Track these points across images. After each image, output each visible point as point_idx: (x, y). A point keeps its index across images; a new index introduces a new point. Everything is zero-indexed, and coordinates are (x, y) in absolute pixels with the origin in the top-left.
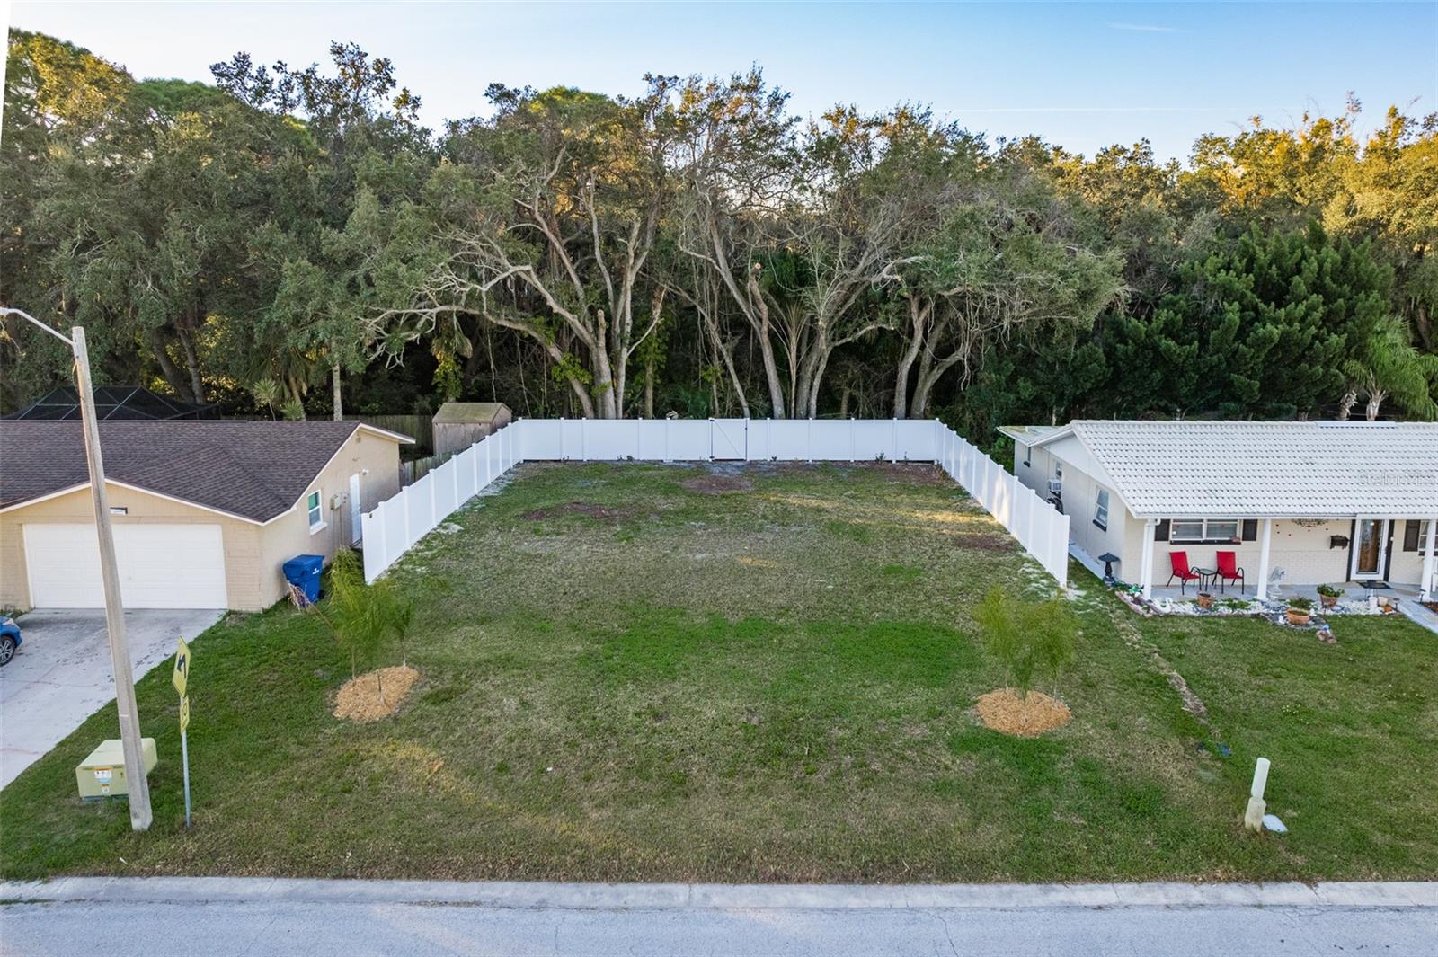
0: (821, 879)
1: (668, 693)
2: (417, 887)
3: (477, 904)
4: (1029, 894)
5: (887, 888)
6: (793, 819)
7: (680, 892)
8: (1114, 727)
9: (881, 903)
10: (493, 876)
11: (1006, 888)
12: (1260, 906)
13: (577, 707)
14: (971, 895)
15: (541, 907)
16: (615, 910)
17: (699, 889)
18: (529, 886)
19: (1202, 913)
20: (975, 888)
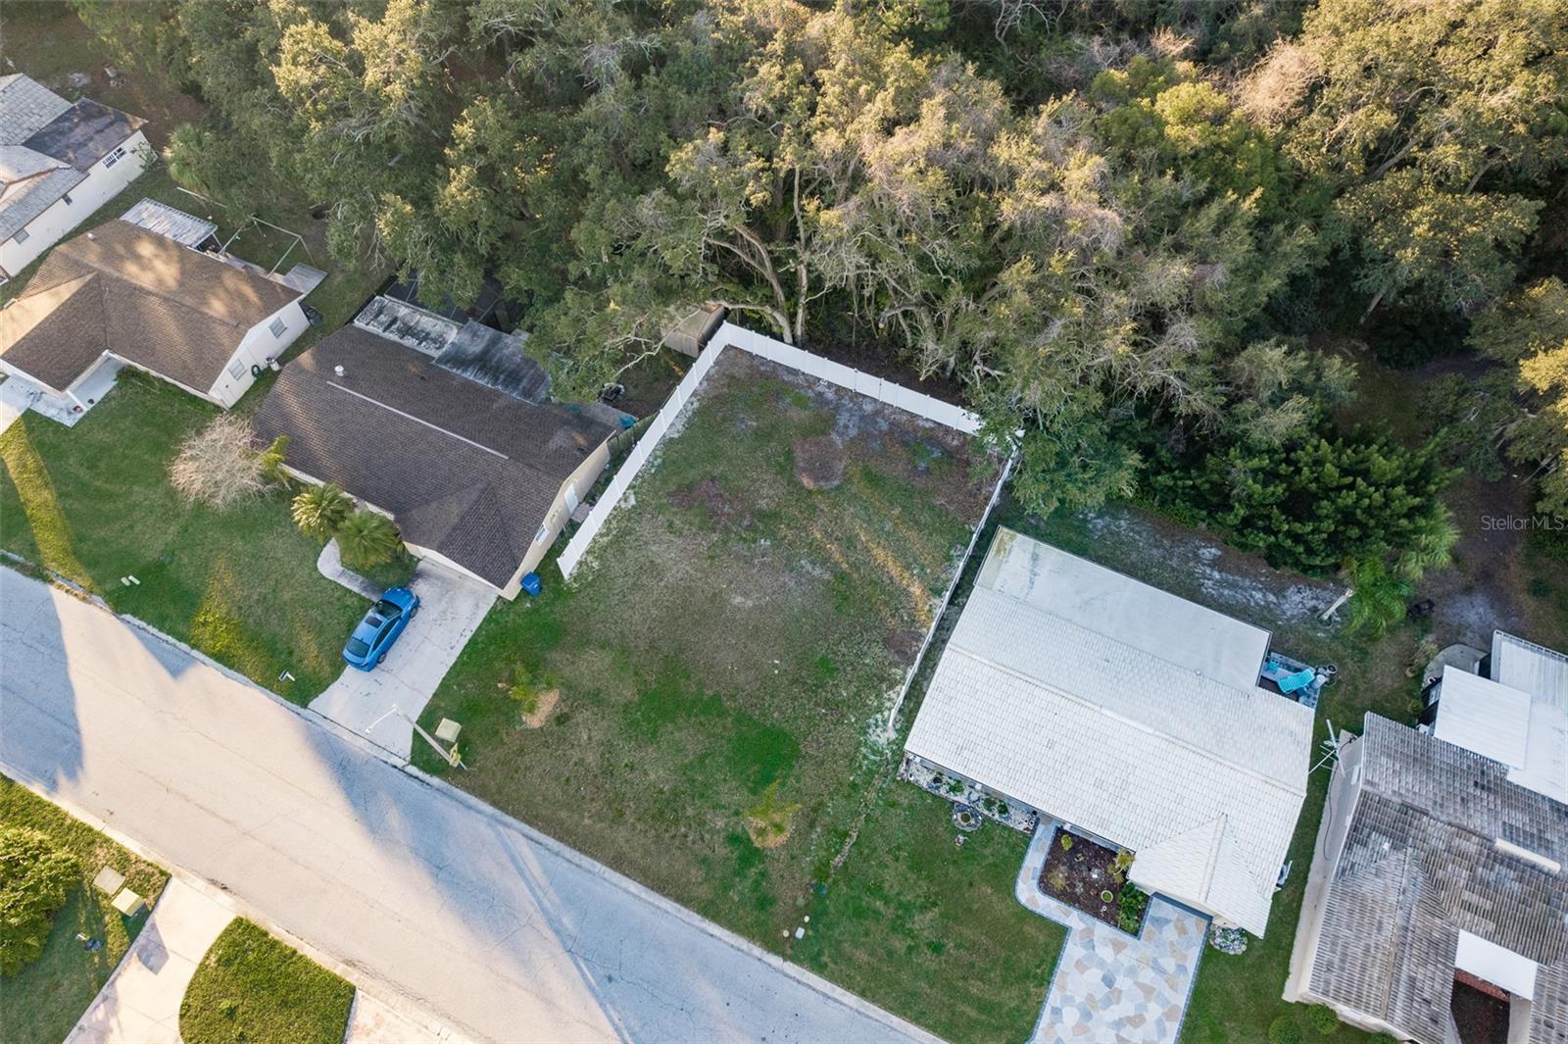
0: (640, 883)
1: (643, 754)
2: (527, 828)
3: (541, 844)
4: (696, 919)
5: (657, 895)
6: (647, 852)
7: (599, 867)
8: (793, 858)
9: (651, 900)
10: (549, 835)
11: (691, 913)
12: (760, 960)
13: (608, 746)
14: (679, 911)
15: (557, 854)
16: (577, 865)
17: (604, 868)
18: (558, 843)
19: (740, 953)
20: (682, 908)
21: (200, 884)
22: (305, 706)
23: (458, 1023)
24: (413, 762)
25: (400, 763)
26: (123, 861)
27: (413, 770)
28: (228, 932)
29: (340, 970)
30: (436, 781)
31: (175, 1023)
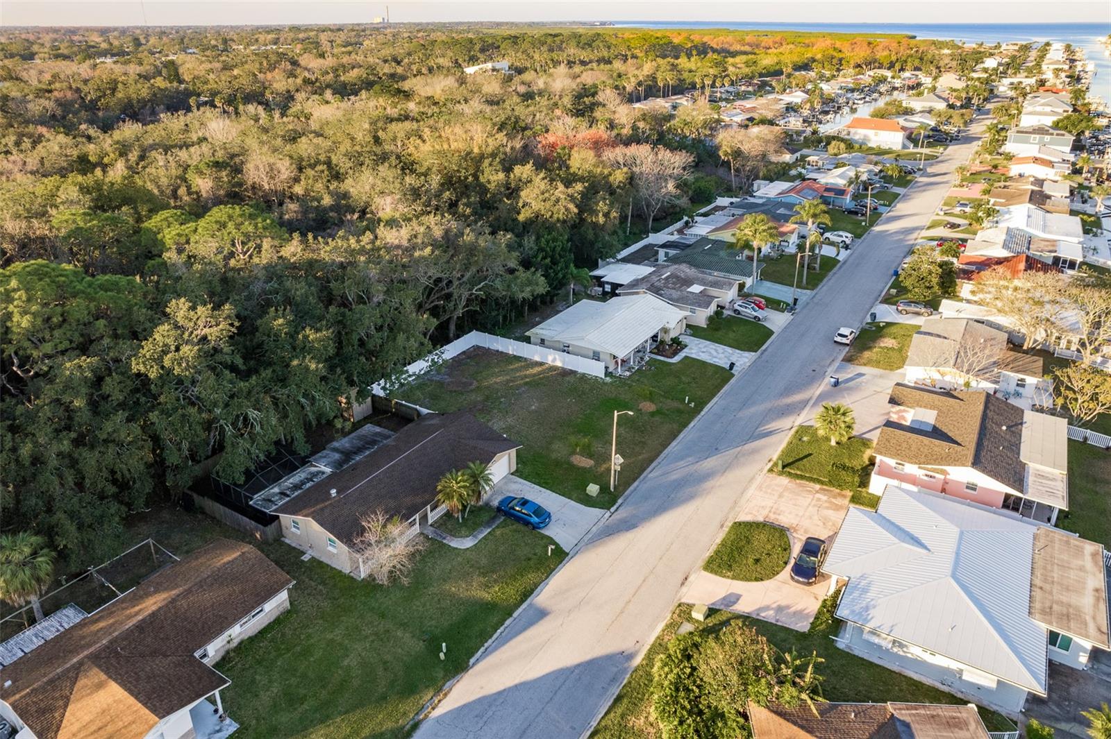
0: (673, 441)
2: (647, 471)
6: (659, 437)
8: (661, 403)
12: (702, 416)
15: (660, 462)
16: (665, 457)
17: (666, 450)
19: (700, 420)
21: (684, 589)
22: (568, 554)
23: (744, 491)
24: (609, 509)
25: (608, 514)
26: (672, 626)
27: (613, 509)
28: (712, 571)
29: (726, 529)
30: (620, 501)
31: (766, 583)
